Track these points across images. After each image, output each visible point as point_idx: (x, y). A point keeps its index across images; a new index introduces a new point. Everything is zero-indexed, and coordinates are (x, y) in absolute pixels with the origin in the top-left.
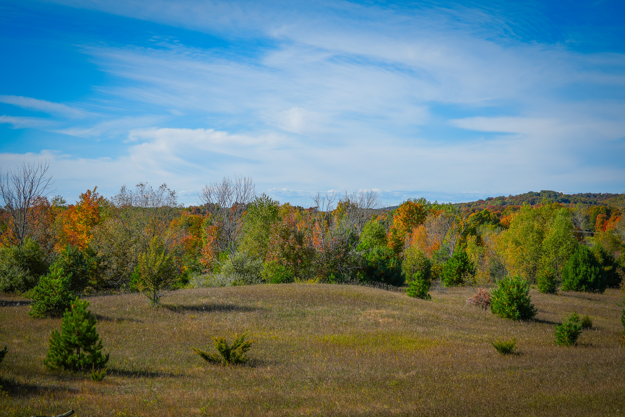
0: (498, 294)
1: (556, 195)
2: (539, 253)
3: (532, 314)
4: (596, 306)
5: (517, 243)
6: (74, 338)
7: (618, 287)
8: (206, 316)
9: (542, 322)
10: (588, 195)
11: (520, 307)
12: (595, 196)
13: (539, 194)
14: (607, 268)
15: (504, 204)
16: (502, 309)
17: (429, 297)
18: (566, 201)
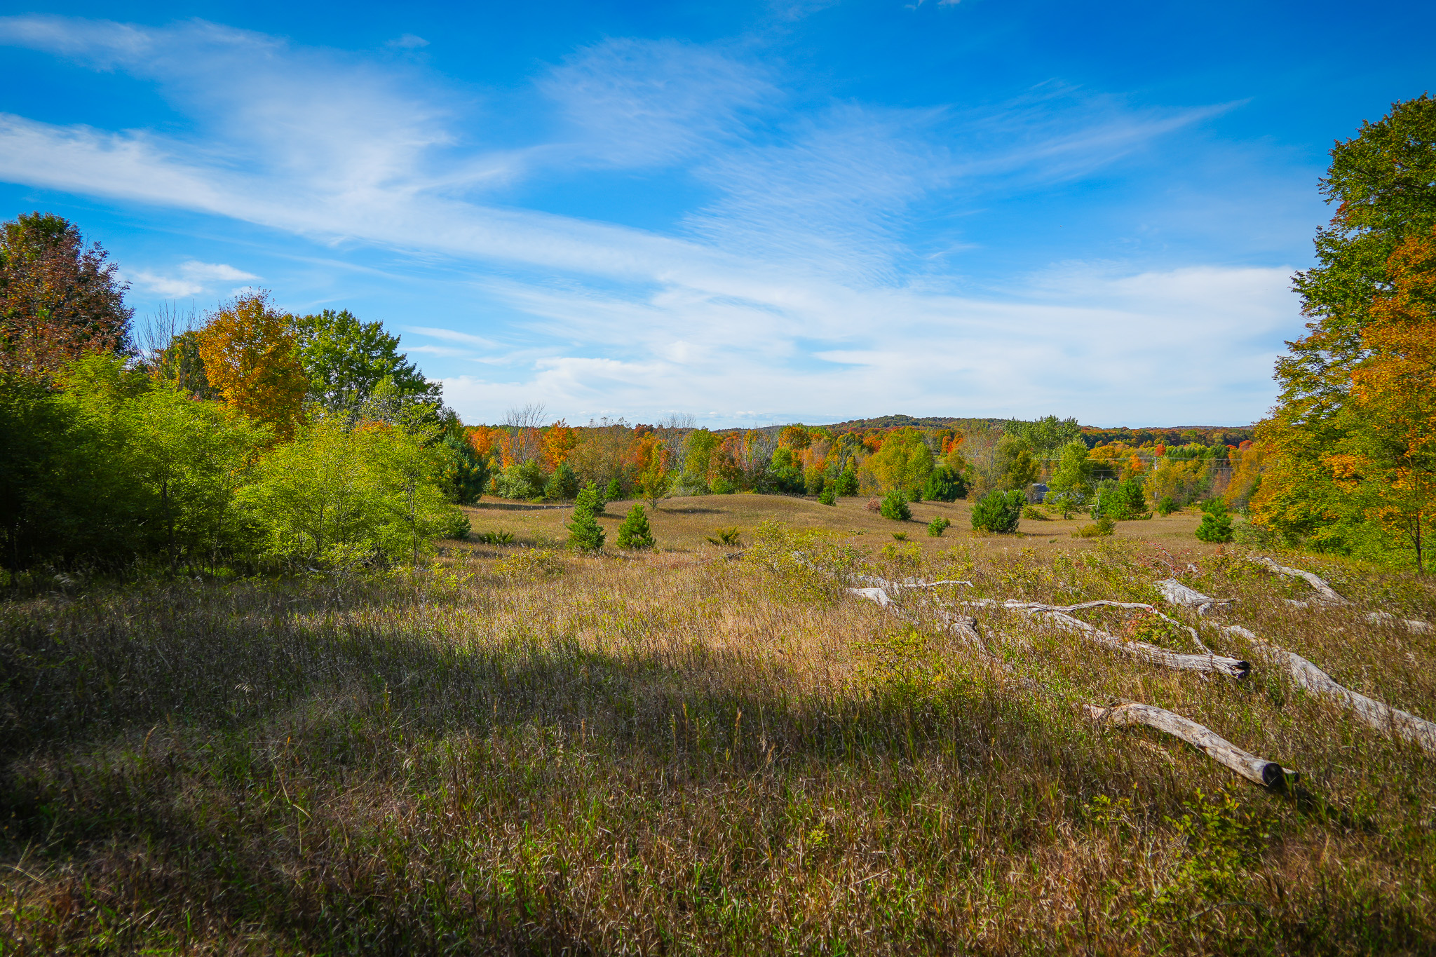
0: (886, 503)
1: (907, 418)
2: (904, 471)
3: (909, 517)
4: (950, 512)
5: (888, 463)
6: (636, 528)
7: (965, 498)
8: (692, 517)
9: (917, 522)
10: (935, 419)
11: (902, 512)
12: (940, 419)
13: (893, 418)
14: (956, 483)
15: (863, 426)
16: (888, 513)
17: (835, 505)
18: (916, 424)
